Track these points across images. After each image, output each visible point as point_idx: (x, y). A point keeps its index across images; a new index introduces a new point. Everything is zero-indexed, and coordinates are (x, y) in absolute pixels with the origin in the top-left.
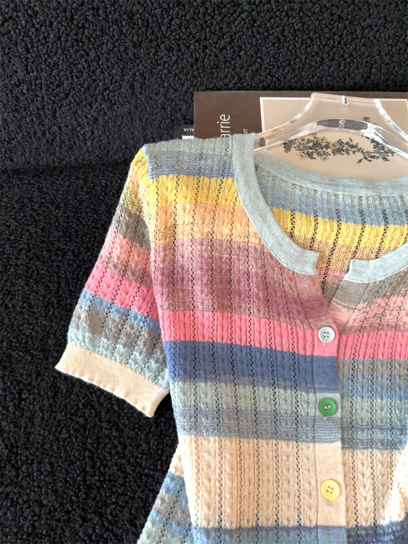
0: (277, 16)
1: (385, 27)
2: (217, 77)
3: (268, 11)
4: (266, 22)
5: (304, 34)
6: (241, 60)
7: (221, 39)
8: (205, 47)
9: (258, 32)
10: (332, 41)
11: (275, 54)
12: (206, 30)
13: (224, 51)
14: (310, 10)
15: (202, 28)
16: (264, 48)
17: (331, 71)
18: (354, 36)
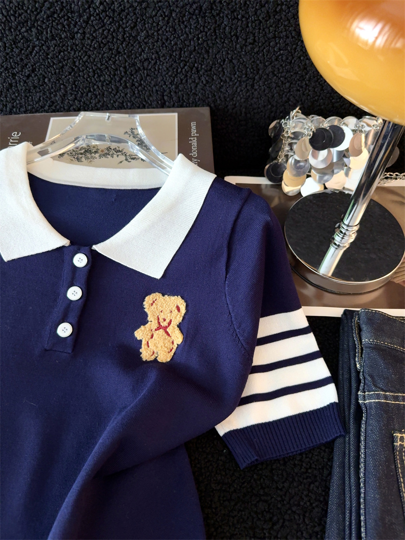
0: (64, 50)
1: (161, 61)
2: (32, 100)
3: (56, 46)
4: (57, 55)
5: (93, 66)
6: (47, 87)
7: (25, 68)
8: (14, 75)
9: (54, 64)
10: (118, 72)
11: (75, 82)
12: (10, 60)
13: (31, 78)
14: (91, 46)
15: (7, 59)
16: (63, 77)
17: (128, 98)
18: (137, 68)
